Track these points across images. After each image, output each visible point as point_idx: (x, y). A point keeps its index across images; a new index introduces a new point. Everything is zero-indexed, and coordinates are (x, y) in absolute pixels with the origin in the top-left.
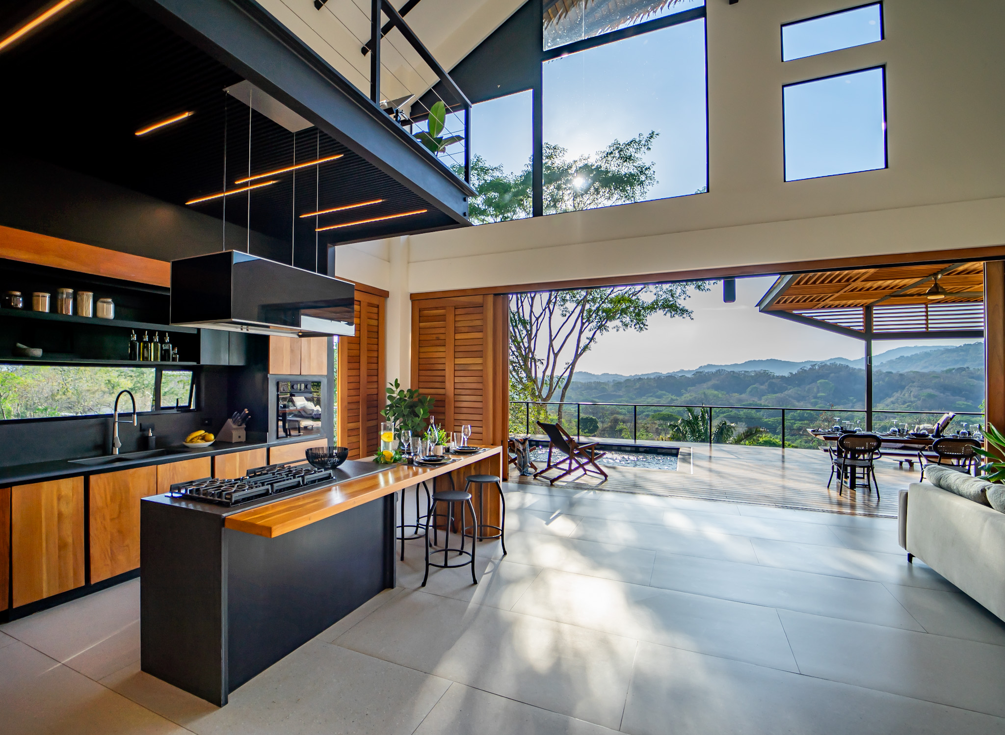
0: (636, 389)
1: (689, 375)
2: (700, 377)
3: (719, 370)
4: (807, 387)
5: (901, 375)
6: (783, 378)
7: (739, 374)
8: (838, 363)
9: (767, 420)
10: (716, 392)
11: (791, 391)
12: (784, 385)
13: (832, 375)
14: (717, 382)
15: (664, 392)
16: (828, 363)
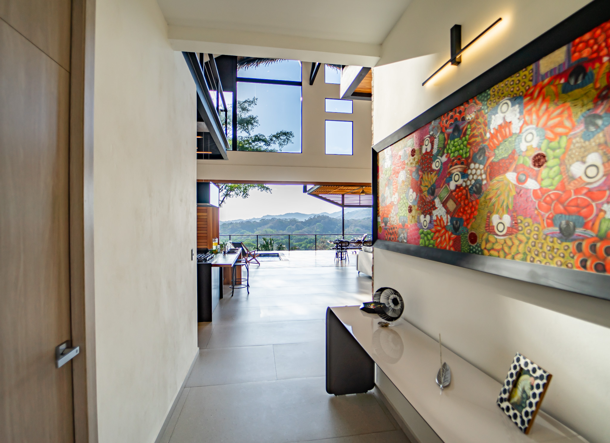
0: (229, 229)
1: (258, 221)
2: (264, 222)
3: (273, 218)
4: (312, 227)
5: (348, 221)
6: (302, 222)
7: (282, 220)
8: (325, 215)
9: (295, 244)
10: (272, 230)
11: (306, 229)
12: (303, 226)
13: (322, 221)
14: (272, 225)
15: (245, 231)
16: (321, 215)
